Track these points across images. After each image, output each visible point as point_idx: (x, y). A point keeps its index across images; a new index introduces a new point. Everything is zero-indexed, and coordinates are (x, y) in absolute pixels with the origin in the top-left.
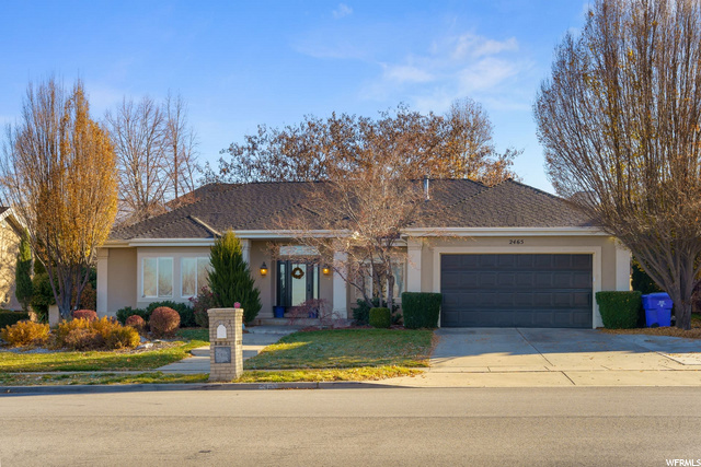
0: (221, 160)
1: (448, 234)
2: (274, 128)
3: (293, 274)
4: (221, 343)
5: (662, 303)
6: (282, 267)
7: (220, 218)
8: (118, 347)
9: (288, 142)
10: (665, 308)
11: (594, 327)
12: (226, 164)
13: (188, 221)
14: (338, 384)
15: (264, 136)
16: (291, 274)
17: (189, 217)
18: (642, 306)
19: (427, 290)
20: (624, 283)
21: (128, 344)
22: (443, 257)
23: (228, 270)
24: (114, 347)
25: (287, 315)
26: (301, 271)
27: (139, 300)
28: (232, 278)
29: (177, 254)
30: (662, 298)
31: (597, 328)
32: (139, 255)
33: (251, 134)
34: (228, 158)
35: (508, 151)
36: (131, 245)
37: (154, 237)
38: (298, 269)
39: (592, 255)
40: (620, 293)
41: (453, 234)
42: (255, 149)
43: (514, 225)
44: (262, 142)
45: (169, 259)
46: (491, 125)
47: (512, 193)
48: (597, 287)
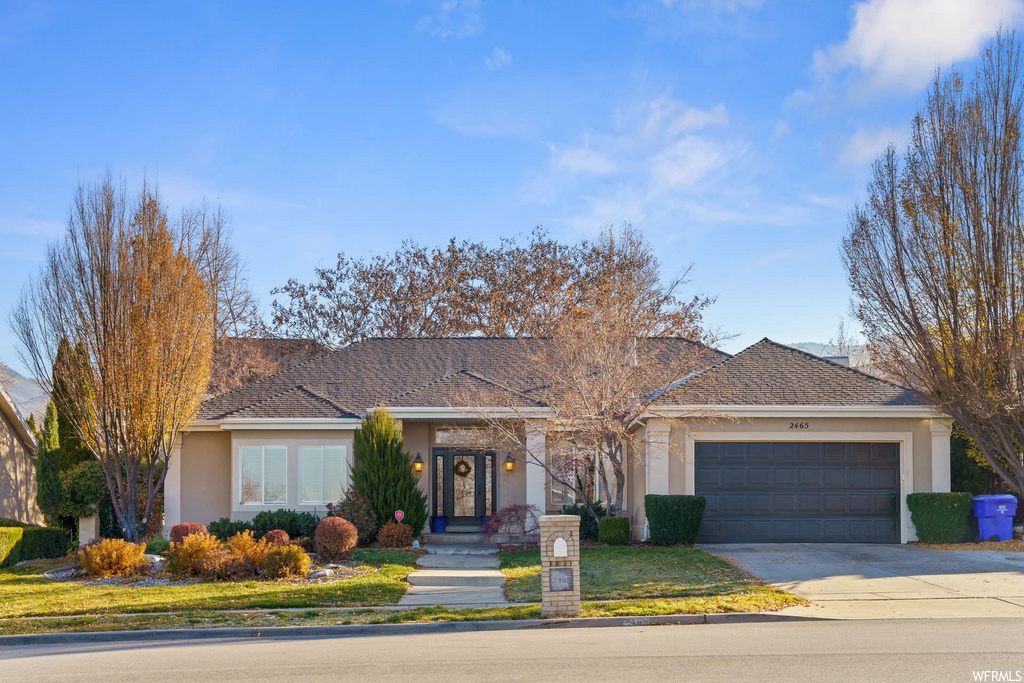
0: (275, 304)
1: (716, 415)
2: (356, 259)
3: (456, 470)
4: (557, 564)
5: (1002, 509)
6: (440, 461)
7: (342, 389)
8: (284, 575)
9: (377, 279)
10: (1007, 515)
11: (904, 540)
12: (282, 310)
13: (300, 392)
14: (730, 617)
15: (344, 271)
16: (453, 470)
17: (300, 387)
18: (972, 512)
19: (677, 492)
20: (941, 482)
21: (296, 571)
22: (699, 445)
23: (385, 464)
24: (274, 575)
25: (449, 529)
26: (468, 467)
27: (235, 507)
28: (391, 475)
29: (293, 442)
30: (1002, 502)
31: (909, 543)
32: (235, 442)
33: (325, 267)
34: (285, 300)
35: (697, 298)
36: (223, 427)
37: (257, 416)
38: (462, 462)
39: (899, 444)
40: (939, 494)
41: (723, 415)
42: (332, 288)
43: (795, 403)
44: (340, 278)
45: (280, 447)
46: (658, 262)
47: (776, 359)
48: (907, 487)
